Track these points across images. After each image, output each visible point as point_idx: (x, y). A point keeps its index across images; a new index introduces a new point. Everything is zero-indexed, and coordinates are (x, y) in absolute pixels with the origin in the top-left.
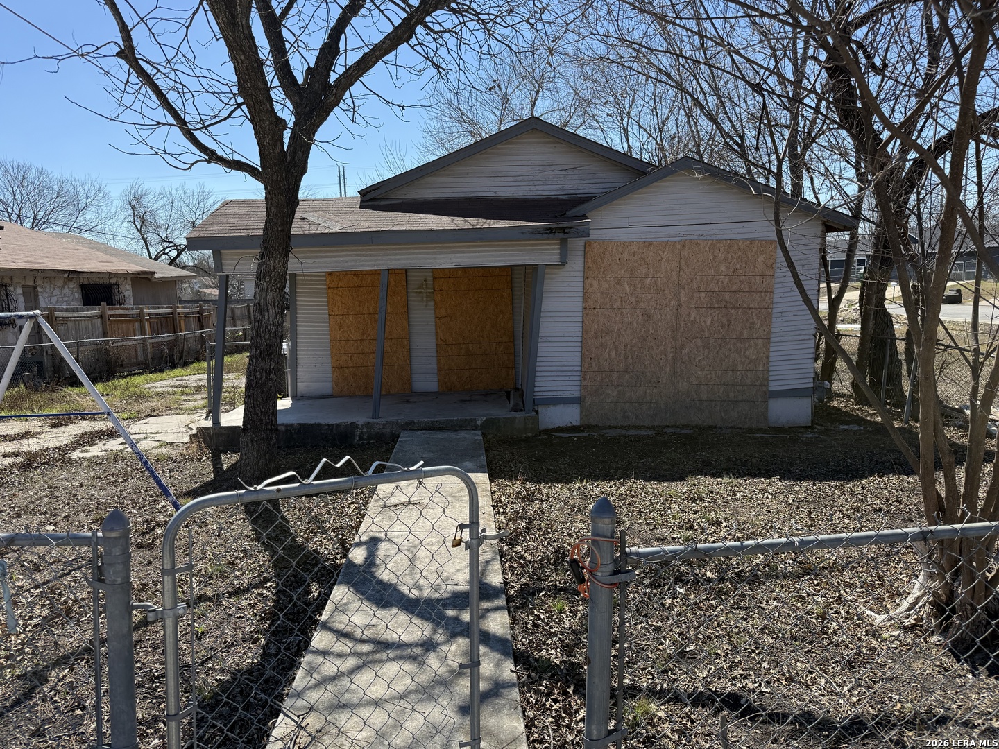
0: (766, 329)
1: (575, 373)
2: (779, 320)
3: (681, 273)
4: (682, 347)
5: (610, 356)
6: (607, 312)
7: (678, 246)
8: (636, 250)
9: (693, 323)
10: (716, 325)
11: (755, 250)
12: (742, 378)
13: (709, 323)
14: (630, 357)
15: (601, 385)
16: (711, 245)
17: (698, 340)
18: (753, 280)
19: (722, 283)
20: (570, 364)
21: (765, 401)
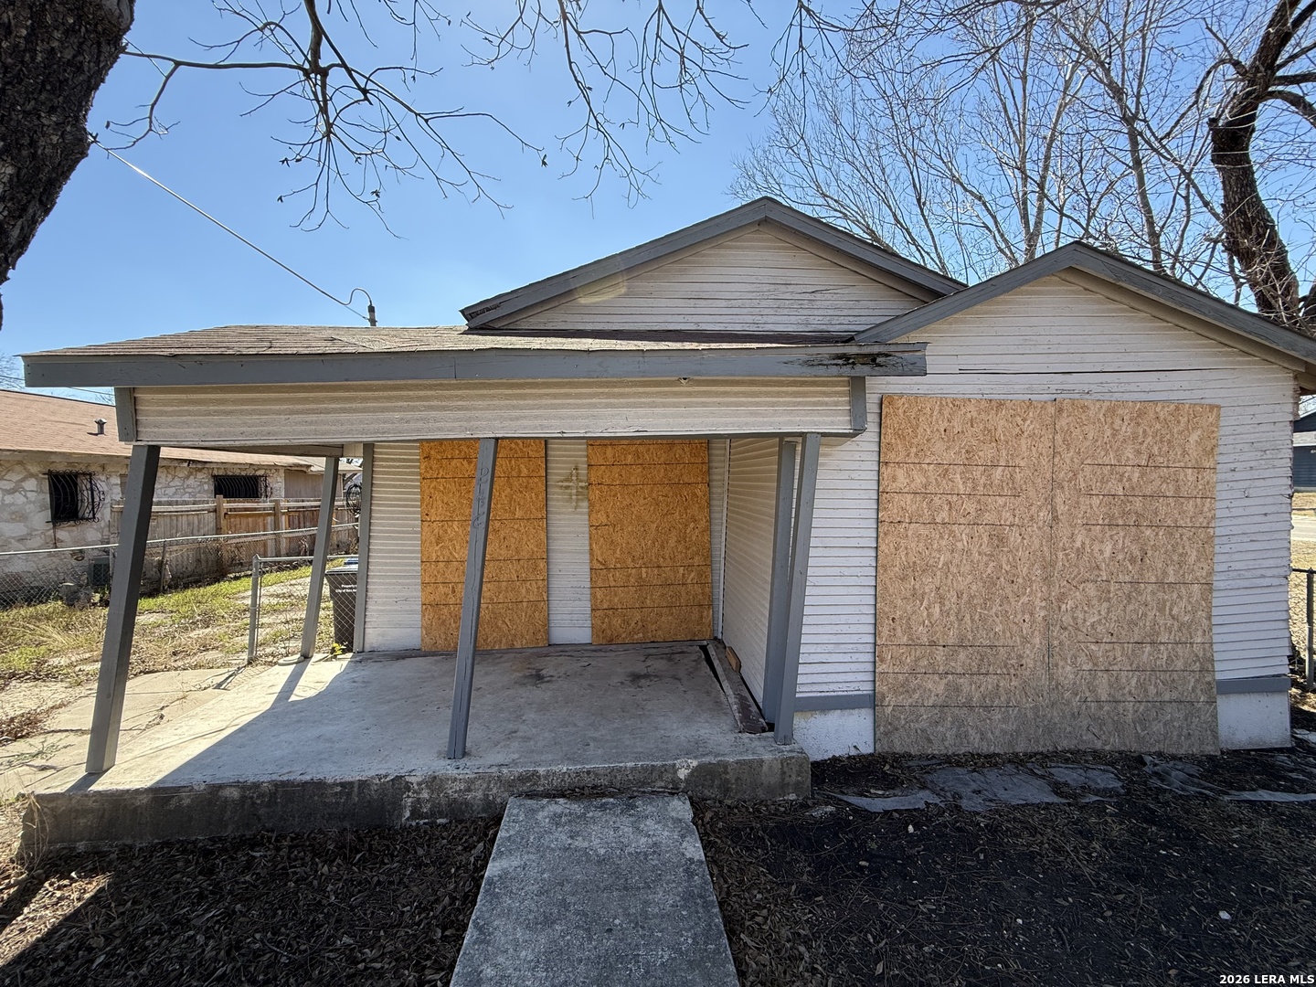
0: (1206, 567)
1: (861, 648)
2: (1226, 549)
3: (1056, 460)
4: (1061, 598)
5: (929, 615)
6: (923, 531)
7: (1051, 410)
8: (975, 414)
9: (1079, 552)
10: (1120, 557)
11: (1183, 420)
12: (1169, 657)
13: (1107, 553)
14: (968, 616)
15: (913, 673)
16: (1108, 409)
17: (1090, 585)
18: (1182, 477)
19: (1129, 479)
20: (854, 629)
21: (1212, 702)
